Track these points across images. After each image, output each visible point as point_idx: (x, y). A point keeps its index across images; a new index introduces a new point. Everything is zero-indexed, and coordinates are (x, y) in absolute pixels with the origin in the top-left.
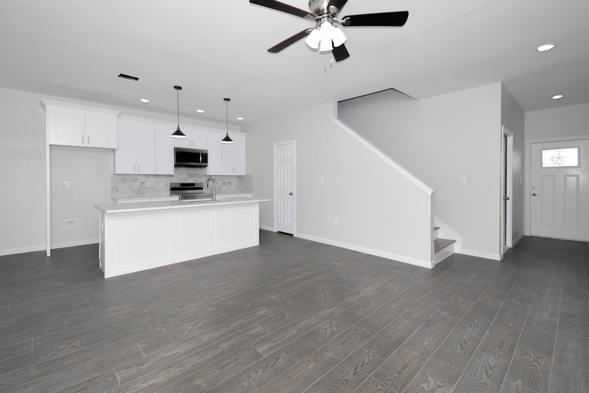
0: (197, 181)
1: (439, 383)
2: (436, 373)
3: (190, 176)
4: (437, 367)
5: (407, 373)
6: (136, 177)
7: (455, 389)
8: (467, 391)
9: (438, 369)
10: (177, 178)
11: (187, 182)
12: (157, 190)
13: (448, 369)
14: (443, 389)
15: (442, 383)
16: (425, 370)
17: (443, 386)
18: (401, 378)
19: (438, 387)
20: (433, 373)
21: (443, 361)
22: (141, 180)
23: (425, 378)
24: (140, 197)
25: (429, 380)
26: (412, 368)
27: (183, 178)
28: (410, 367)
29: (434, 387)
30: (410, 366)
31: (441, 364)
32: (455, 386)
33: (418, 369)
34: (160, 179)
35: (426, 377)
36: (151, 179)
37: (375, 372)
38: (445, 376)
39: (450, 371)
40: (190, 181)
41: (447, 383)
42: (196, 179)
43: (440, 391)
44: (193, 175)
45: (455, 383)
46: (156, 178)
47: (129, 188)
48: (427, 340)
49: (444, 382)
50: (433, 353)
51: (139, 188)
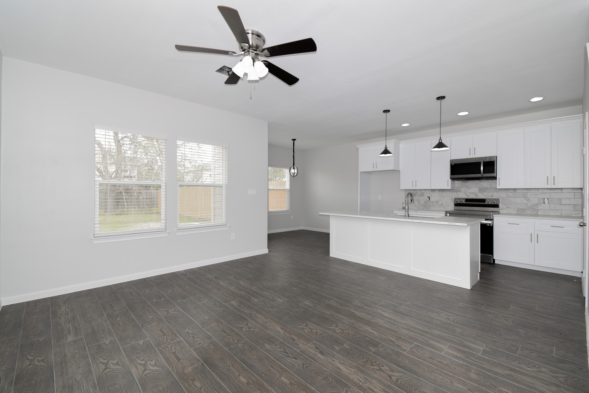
0: (492, 196)
1: (148, 371)
2: (158, 375)
3: (482, 190)
4: (163, 378)
5: (171, 357)
6: (423, 191)
7: (135, 379)
8: (126, 385)
9: (160, 378)
10: (464, 193)
11: (478, 197)
12: (442, 204)
13: (156, 385)
14: (141, 372)
15: (146, 374)
16: (165, 369)
17: (143, 373)
18: (169, 353)
19: (145, 369)
20: (159, 373)
21: (167, 386)
22: (427, 194)
23: (158, 365)
24: (426, 210)
25: (155, 367)
26: (174, 362)
27: (472, 193)
28: (175, 361)
29: (147, 367)
30: (177, 361)
31: (164, 383)
32: (137, 380)
33: (170, 365)
34: (445, 194)
35: (159, 367)
36: (436, 194)
37: (183, 341)
38: (150, 378)
39: (153, 385)
40: (481, 196)
41: (143, 377)
42: (490, 194)
43: (141, 369)
44: (486, 188)
45: (139, 382)
46: (441, 193)
47: (417, 201)
48: (202, 386)
49: (145, 375)
50: (181, 383)
51: (425, 202)
